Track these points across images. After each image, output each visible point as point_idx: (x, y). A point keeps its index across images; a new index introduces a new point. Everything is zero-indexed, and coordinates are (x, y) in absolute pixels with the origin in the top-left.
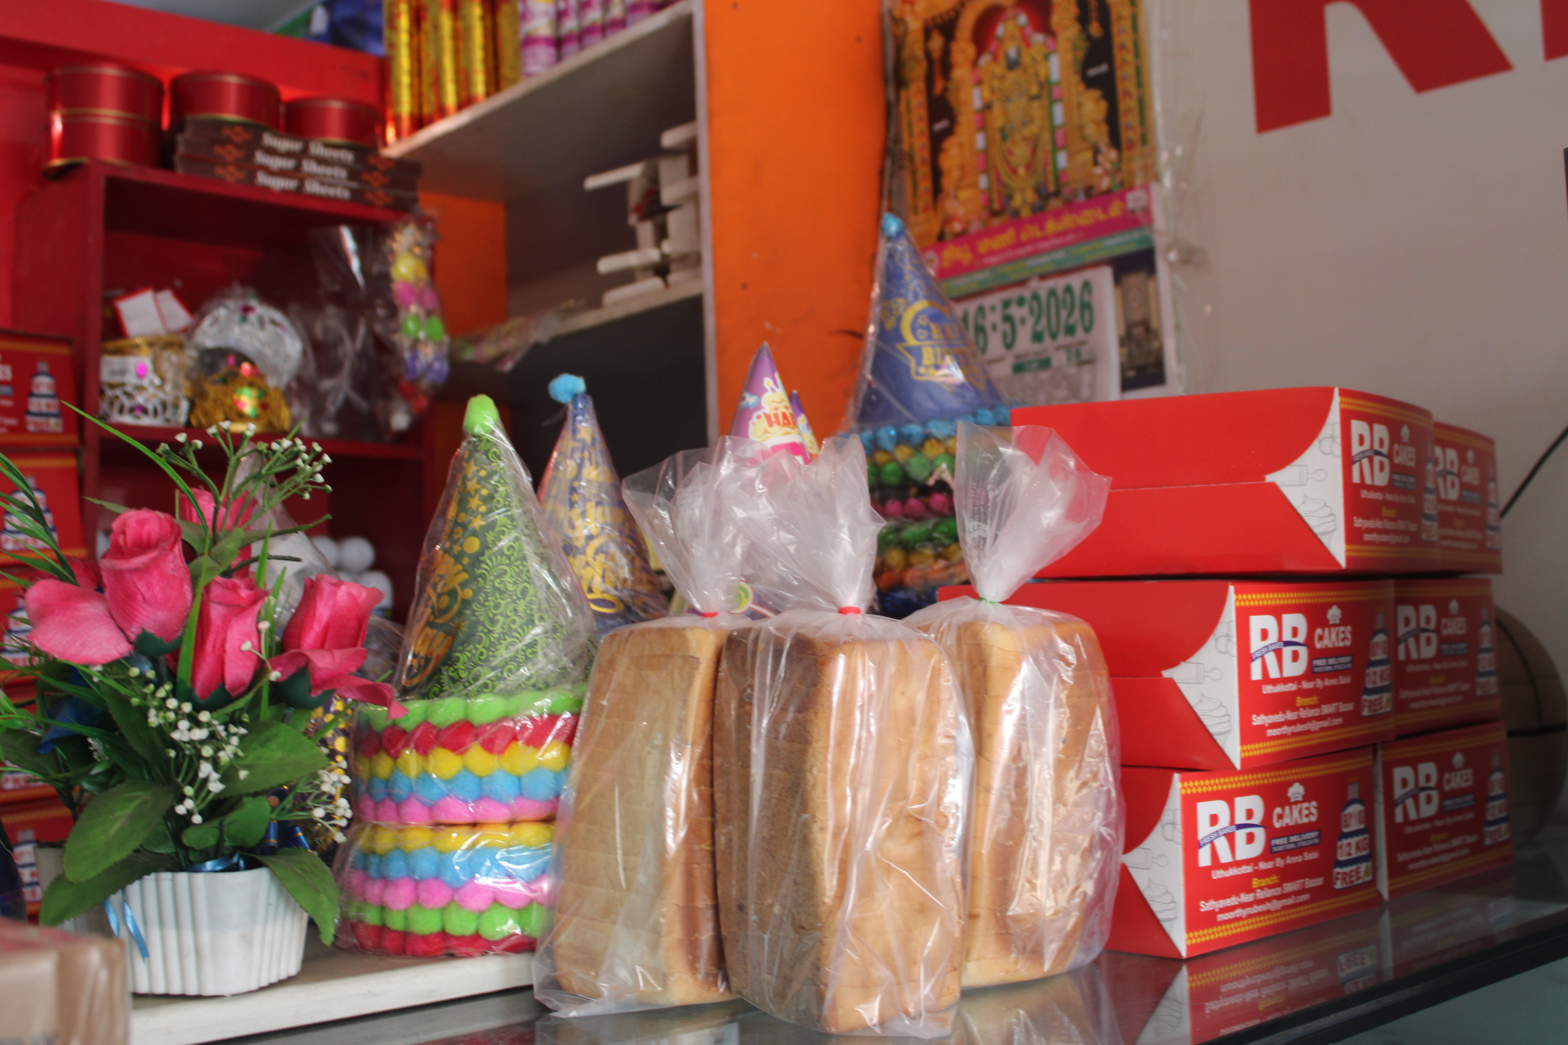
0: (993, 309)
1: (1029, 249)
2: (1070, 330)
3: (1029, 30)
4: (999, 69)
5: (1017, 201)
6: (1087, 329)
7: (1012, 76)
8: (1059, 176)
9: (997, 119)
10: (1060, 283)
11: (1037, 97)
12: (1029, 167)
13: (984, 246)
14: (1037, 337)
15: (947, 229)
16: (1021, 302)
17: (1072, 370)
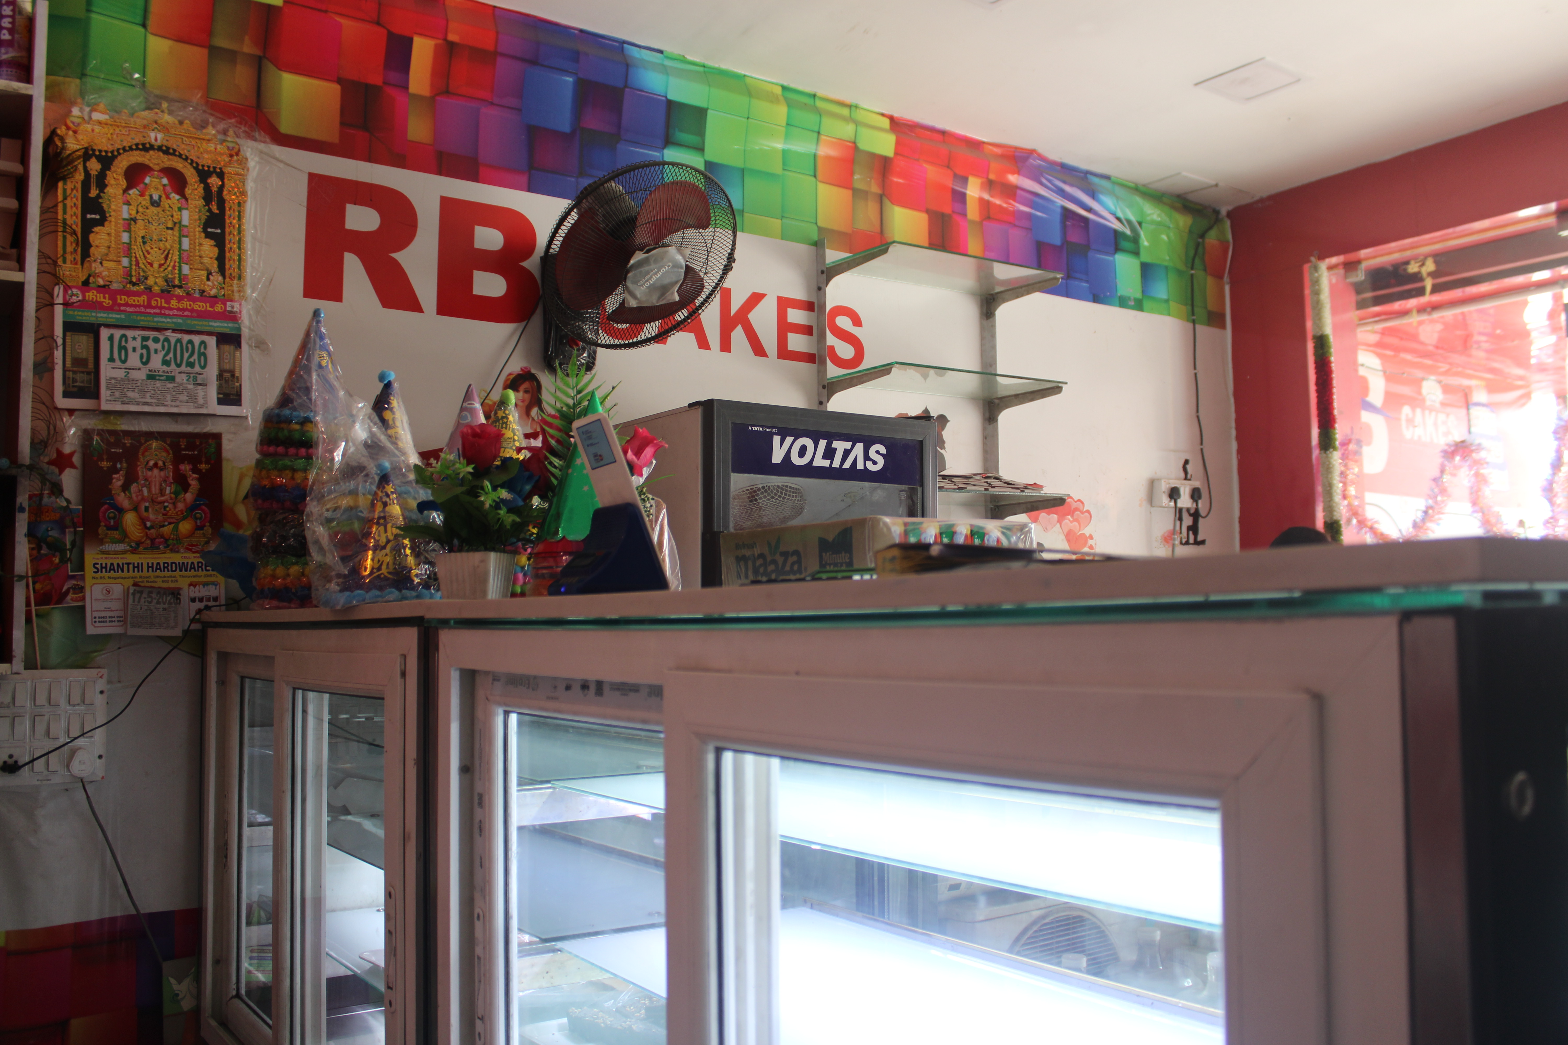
0: (134, 339)
1: (158, 311)
2: (191, 365)
3: (168, 189)
4: (145, 201)
5: (151, 281)
6: (203, 367)
7: (155, 210)
8: (183, 278)
9: (139, 229)
10: (186, 338)
11: (172, 229)
12: (161, 265)
13: (122, 299)
14: (166, 363)
15: (92, 280)
16: (156, 340)
17: (191, 387)
